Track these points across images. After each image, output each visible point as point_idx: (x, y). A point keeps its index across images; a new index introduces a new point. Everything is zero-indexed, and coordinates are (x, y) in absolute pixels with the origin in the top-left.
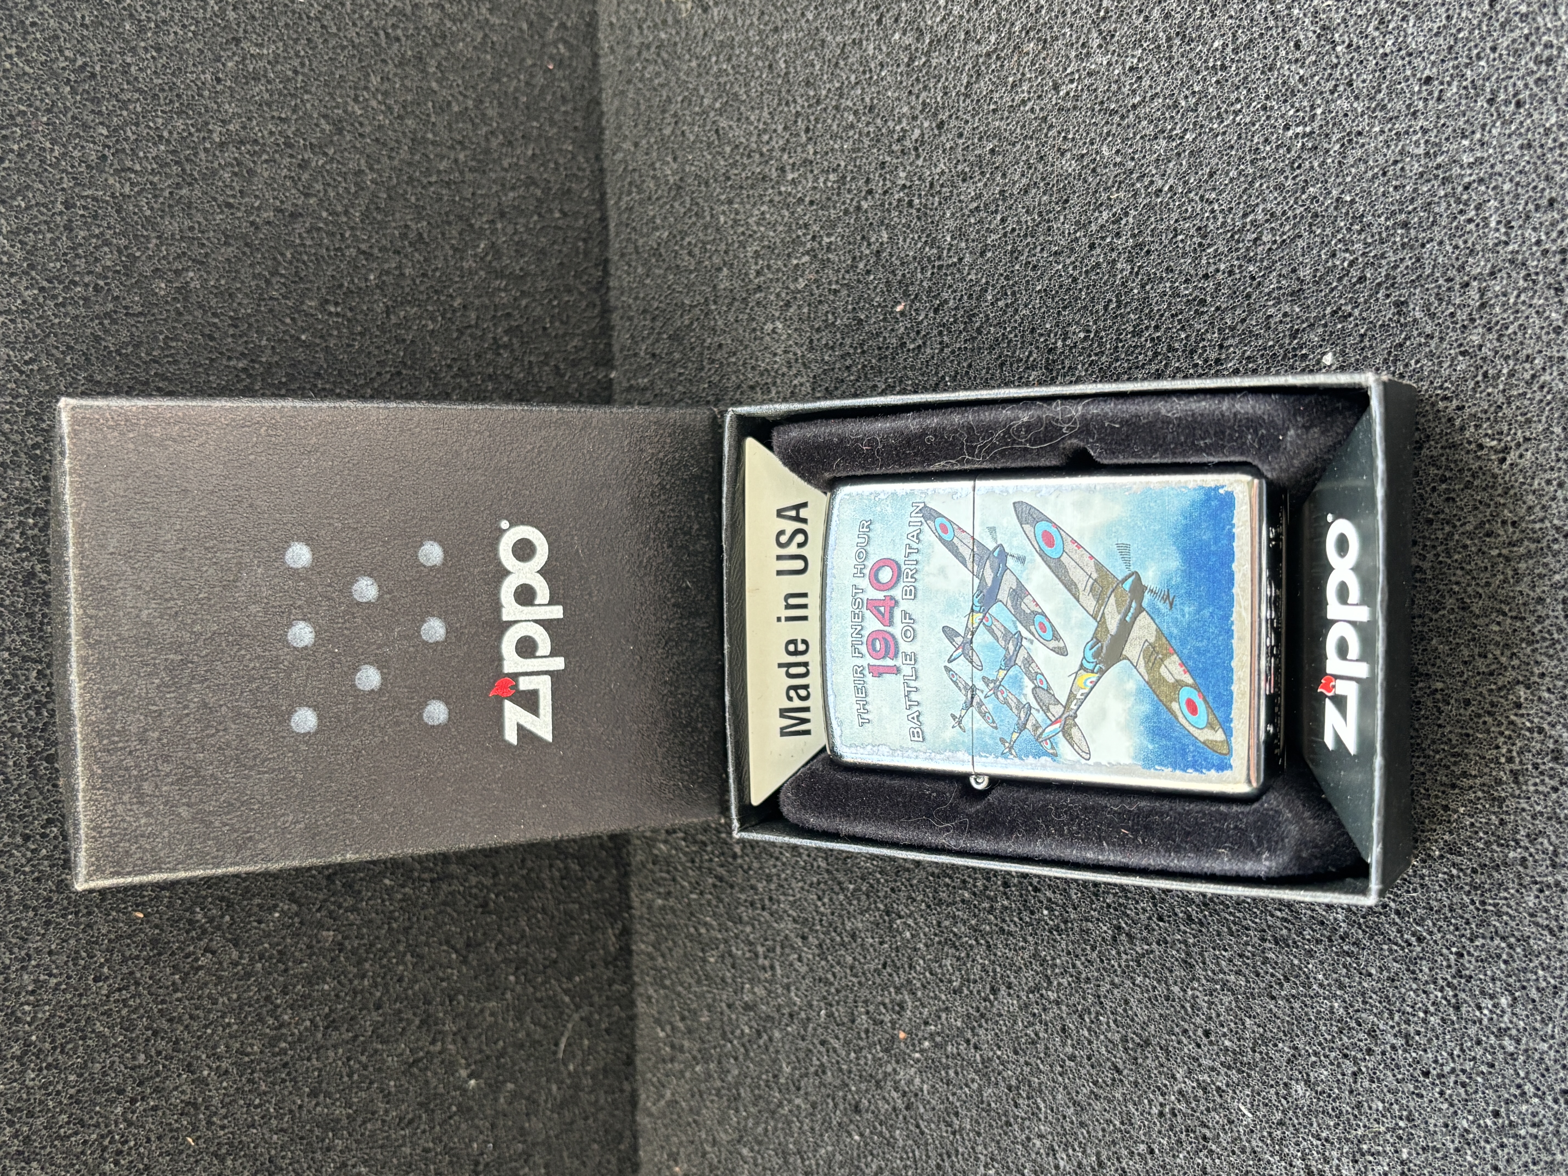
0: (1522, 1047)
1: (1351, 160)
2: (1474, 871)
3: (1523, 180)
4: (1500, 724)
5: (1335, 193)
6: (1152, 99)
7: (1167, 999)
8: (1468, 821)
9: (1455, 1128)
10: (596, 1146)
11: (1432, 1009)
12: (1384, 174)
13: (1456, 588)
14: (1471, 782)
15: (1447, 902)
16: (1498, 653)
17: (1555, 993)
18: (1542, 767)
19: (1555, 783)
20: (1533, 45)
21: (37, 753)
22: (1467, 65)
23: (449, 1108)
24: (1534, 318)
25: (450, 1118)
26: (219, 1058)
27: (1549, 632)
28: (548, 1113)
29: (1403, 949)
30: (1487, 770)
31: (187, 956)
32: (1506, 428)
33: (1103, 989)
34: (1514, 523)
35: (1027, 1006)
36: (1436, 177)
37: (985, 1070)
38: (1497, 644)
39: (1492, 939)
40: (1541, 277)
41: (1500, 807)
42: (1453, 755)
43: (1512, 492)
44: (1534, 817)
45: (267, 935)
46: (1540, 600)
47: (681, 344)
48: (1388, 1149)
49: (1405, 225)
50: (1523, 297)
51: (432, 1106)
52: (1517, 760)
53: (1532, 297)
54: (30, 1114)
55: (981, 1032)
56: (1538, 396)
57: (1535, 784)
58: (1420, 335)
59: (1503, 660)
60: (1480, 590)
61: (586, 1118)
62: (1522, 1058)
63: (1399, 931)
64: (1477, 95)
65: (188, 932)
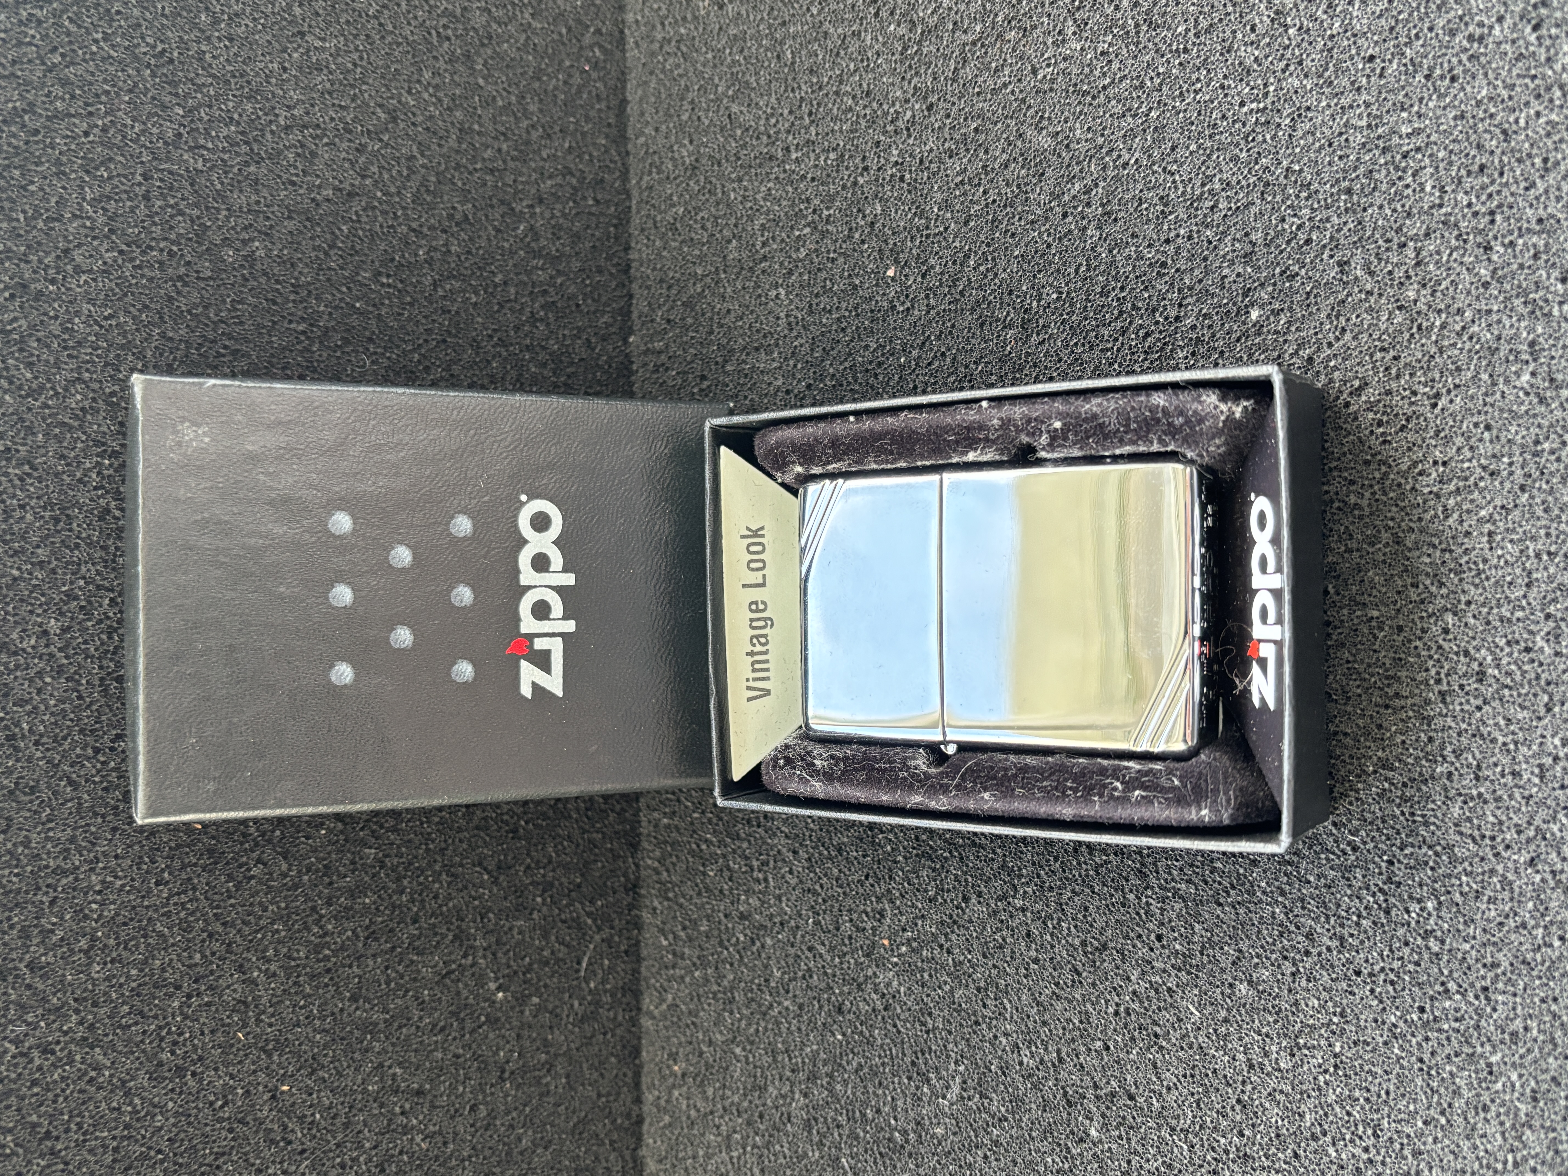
0: (1447, 947)
1: (1300, 133)
2: (1405, 785)
3: (1456, 147)
4: (1429, 649)
5: (1285, 163)
6: (1121, 81)
7: (1123, 905)
8: (1399, 739)
9: (1384, 1023)
10: (613, 1059)
11: (1364, 914)
12: (1330, 145)
13: (1391, 524)
14: (1403, 702)
15: (1379, 814)
16: (1428, 582)
17: (1477, 897)
18: (1467, 688)
19: (1479, 702)
20: (1466, 24)
21: (109, 674)
22: (1406, 44)
23: (478, 1017)
24: (1465, 274)
25: (480, 1027)
26: (269, 961)
27: (1475, 563)
28: (570, 1027)
29: (1339, 857)
30: (1417, 691)
31: (241, 866)
32: (1437, 376)
33: (1065, 897)
34: (1444, 464)
35: (995, 913)
36: (1377, 147)
37: (958, 973)
38: (1427, 574)
39: (1420, 847)
40: (1471, 237)
41: (1429, 725)
42: (1387, 678)
43: (1442, 434)
44: (1459, 734)
45: (315, 850)
46: (1468, 534)
47: (692, 310)
48: (1322, 1043)
49: (1349, 191)
50: (1455, 255)
51: (462, 1015)
52: (1445, 681)
53: (1463, 255)
54: (95, 1004)
55: (953, 937)
56: (1468, 346)
57: (1461, 704)
58: (1360, 291)
59: (1433, 589)
60: (1412, 525)
61: (605, 1034)
62: (1446, 958)
63: (1336, 841)
64: (1416, 71)
65: (242, 844)
